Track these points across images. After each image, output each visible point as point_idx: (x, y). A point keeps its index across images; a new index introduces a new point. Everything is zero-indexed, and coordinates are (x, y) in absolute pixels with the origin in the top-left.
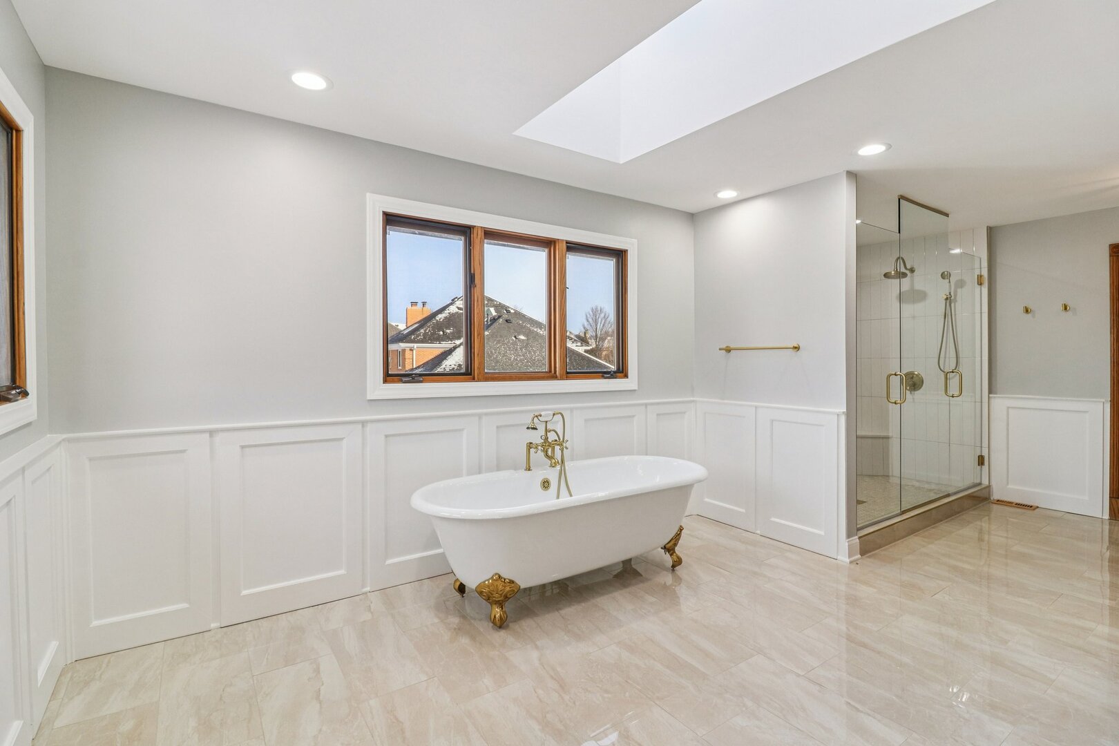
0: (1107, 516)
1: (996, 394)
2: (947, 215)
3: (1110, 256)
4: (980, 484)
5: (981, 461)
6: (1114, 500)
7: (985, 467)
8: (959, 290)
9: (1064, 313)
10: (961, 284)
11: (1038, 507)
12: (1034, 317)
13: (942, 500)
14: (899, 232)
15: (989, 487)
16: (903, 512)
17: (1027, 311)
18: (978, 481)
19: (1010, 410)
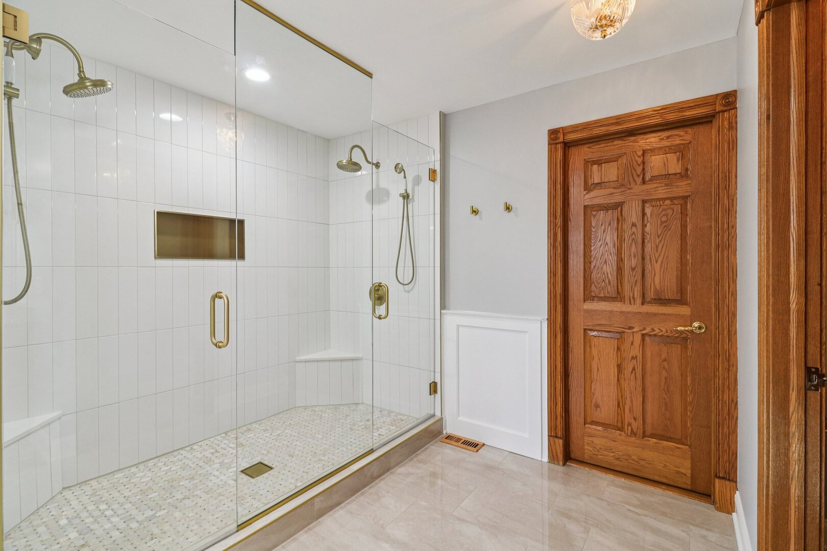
0: (545, 459)
1: (449, 309)
2: (370, 75)
3: (548, 144)
4: (434, 416)
5: (434, 388)
6: (551, 438)
7: (438, 396)
8: (416, 188)
9: (506, 213)
10: (417, 180)
11: (484, 444)
12: (481, 219)
13: (351, 467)
14: (235, 55)
15: (441, 419)
16: (241, 527)
17: (475, 212)
18: (432, 413)
19: (460, 329)
